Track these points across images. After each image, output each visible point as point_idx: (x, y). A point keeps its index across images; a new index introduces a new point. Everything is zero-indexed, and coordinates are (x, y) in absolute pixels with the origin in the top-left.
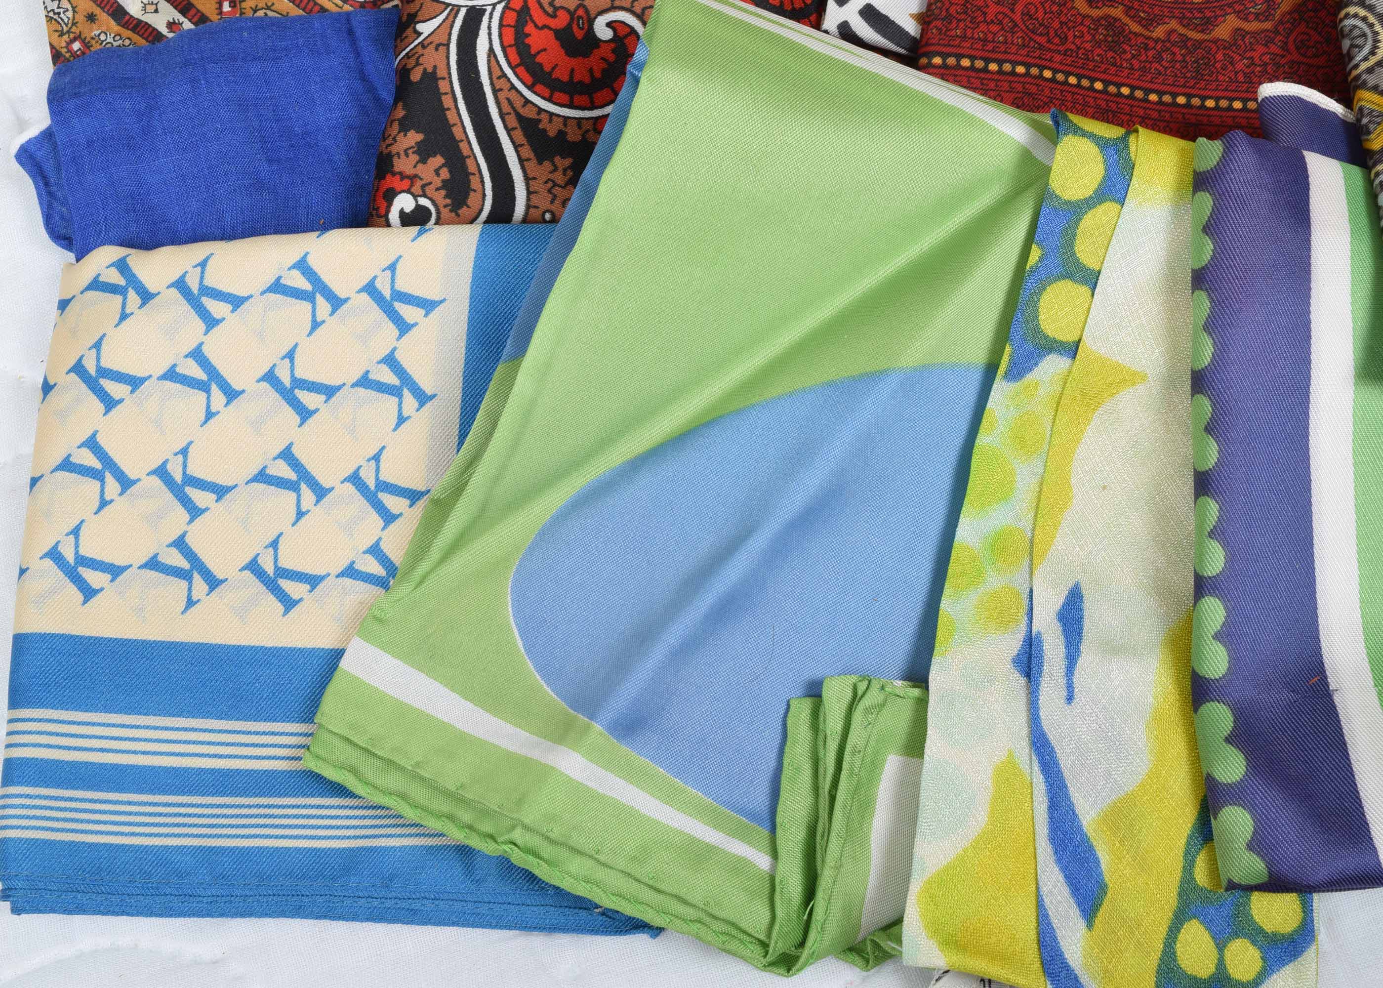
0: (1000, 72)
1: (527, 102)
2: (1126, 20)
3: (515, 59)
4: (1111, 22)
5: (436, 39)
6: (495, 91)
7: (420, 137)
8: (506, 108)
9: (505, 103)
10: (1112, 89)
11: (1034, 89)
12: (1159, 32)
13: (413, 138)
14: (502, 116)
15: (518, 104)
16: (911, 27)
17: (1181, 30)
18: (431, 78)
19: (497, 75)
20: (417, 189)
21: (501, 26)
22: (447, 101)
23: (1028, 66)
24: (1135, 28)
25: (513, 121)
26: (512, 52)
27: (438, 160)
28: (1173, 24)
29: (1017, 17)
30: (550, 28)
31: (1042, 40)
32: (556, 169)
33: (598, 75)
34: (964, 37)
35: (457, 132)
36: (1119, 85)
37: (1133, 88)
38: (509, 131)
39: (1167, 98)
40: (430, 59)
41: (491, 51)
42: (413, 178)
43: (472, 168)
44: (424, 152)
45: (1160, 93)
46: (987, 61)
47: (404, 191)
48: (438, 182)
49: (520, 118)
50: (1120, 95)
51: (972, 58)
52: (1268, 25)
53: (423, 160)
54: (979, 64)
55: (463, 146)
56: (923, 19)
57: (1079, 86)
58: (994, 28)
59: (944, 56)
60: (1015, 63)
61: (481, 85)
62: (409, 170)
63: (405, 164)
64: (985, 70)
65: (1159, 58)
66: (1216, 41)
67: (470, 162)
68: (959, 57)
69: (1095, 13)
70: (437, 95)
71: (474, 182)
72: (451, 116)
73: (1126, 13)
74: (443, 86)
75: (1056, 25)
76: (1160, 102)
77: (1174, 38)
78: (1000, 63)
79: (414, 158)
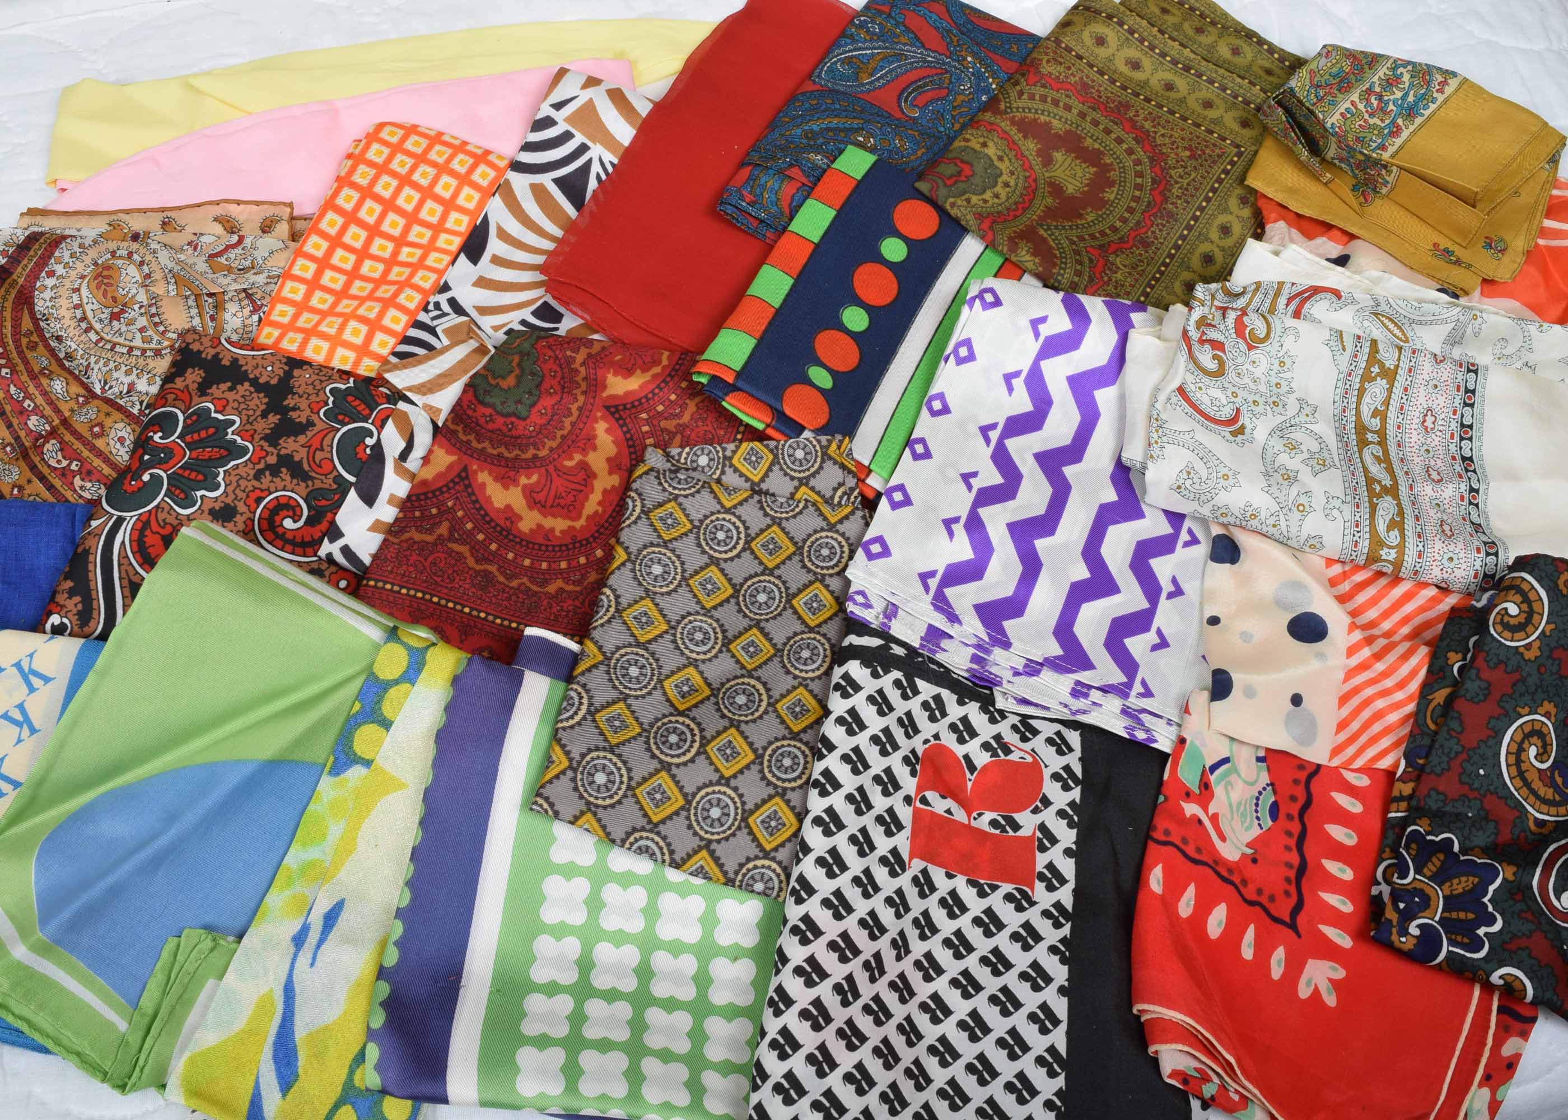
0: (407, 595)
1: (137, 573)
2: (497, 573)
3: (136, 549)
4: (487, 574)
5: (96, 531)
6: (120, 565)
7: (72, 584)
8: (124, 575)
9: (123, 572)
10: (475, 613)
11: (423, 607)
12: (515, 583)
13: (69, 584)
14: (120, 578)
15: (131, 573)
16: (367, 560)
17: (529, 584)
18: (87, 552)
19: (123, 556)
20: (63, 613)
21: (132, 529)
22: (91, 567)
23: (424, 593)
24: (501, 579)
25: (126, 583)
26: (135, 544)
27: (77, 599)
28: (525, 580)
29: (427, 564)
30: (159, 534)
31: (439, 579)
34: (391, 572)
35: (92, 584)
36: (479, 611)
37: (488, 614)
38: (122, 587)
39: (506, 623)
40: (90, 542)
41: (123, 543)
42: (63, 606)
43: (95, 606)
44: (72, 593)
45: (503, 619)
46: (401, 587)
47: (57, 613)
48: (75, 611)
49: (130, 581)
50: (479, 617)
51: (393, 584)
52: (578, 589)
53: (70, 598)
54: (396, 588)
55: (94, 593)
56: (375, 557)
57: (454, 609)
58: (411, 569)
59: (377, 581)
60: (417, 591)
61: (112, 561)
62: (62, 602)
63: (61, 598)
64: (399, 592)
65: (509, 599)
66: (546, 594)
67: (95, 603)
68: (385, 583)
69: (478, 567)
70: (87, 562)
71: (95, 614)
72: (91, 575)
73: (498, 570)
74: (91, 558)
75: (450, 572)
76: (501, 625)
77: (523, 588)
78: (409, 589)
79: (66, 595)
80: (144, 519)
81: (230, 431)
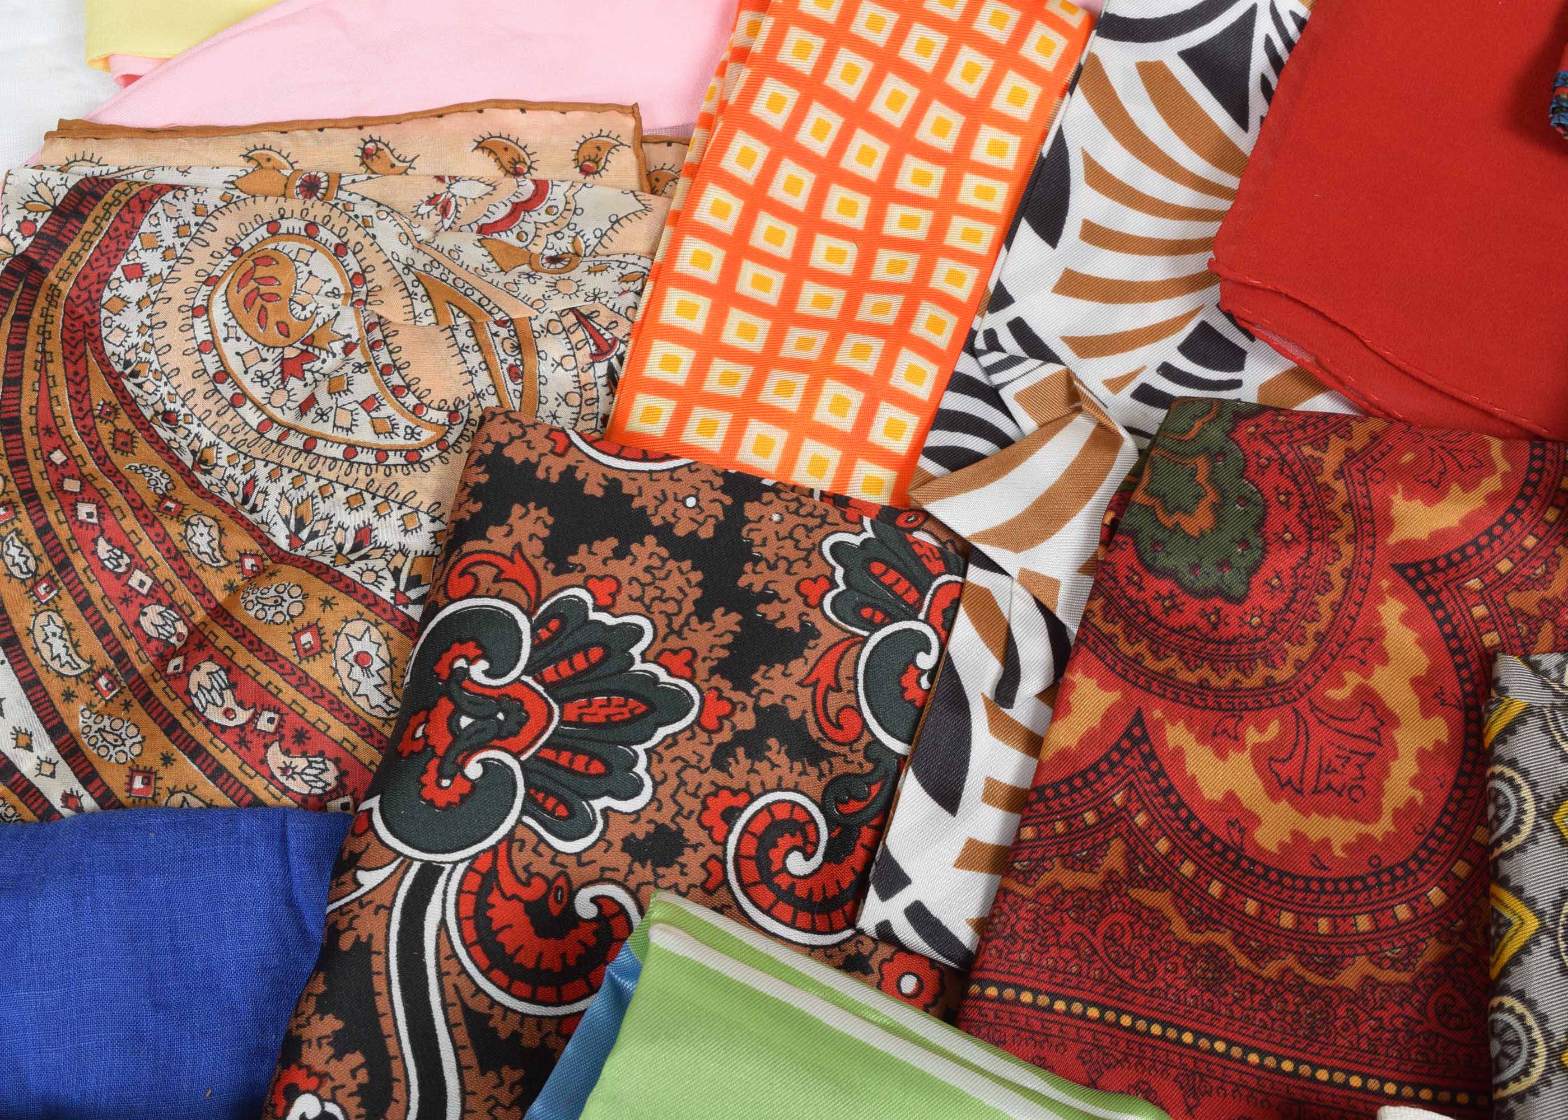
0: (1068, 1013)
1: (479, 990)
2: (1232, 950)
3: (472, 936)
4: (1214, 951)
5: (379, 899)
6: (440, 975)
7: (339, 1025)
8: (452, 997)
9: (450, 991)
10: (1204, 1043)
11: (1106, 1041)
12: (1271, 970)
13: (331, 1024)
14: (445, 1006)
15: (467, 992)
16: (966, 936)
17: (1299, 970)
18: (364, 949)
19: (446, 955)
20: (325, 1091)
21: (460, 891)
22: (379, 983)
23: (1103, 1008)
24: (1243, 961)
25: (457, 1014)
26: (469, 926)
27: (356, 1059)
28: (1290, 960)
29: (1098, 942)
30: (520, 900)
31: (1125, 974)
32: (502, 1083)
33: (571, 962)
34: (1029, 964)
35: (385, 1023)
36: (1213, 1039)
37: (1230, 1043)
38: (450, 1026)
39: (1270, 1062)
40: (366, 924)
41: (443, 923)
42: (323, 1077)
43: (397, 1073)
44: (341, 1044)
45: (1263, 1054)
46: (1054, 997)
47: (308, 1092)
48: (352, 1086)
49: (466, 1010)
50: (1212, 1052)
51: (1036, 992)
52: (1405, 977)
53: (338, 1056)
54: (1043, 1000)
55: (391, 1042)
56: (982, 926)
57: (1163, 1037)
58: (1068, 954)
59: (1002, 986)
60: (1087, 1003)
61: (423, 967)
62: (319, 1067)
63: (315, 1057)
64: (1049, 1009)
65: (1267, 1006)
66: (1339, 990)
67: (395, 1064)
68: (1020, 989)
69: (1196, 939)
70: (368, 973)
71: (398, 1092)
72: (381, 1004)
73: (1234, 941)
74: (377, 963)
75: (1145, 954)
76: (1261, 1066)
77: (1289, 979)
78: (1069, 1001)
79: (328, 1051)
80: (484, 866)
81: (636, 651)
